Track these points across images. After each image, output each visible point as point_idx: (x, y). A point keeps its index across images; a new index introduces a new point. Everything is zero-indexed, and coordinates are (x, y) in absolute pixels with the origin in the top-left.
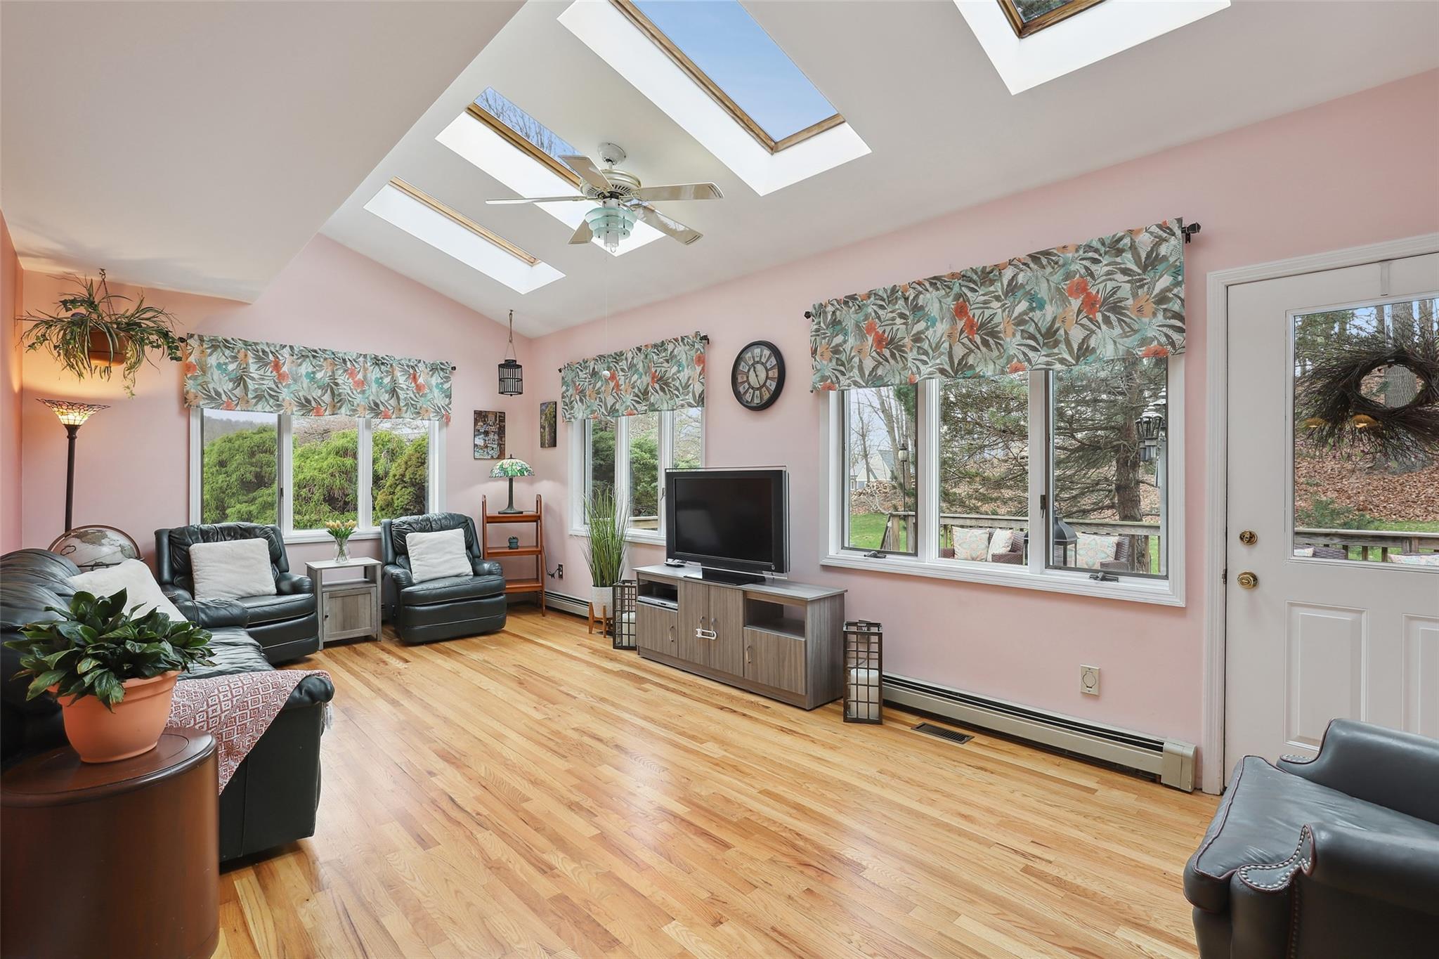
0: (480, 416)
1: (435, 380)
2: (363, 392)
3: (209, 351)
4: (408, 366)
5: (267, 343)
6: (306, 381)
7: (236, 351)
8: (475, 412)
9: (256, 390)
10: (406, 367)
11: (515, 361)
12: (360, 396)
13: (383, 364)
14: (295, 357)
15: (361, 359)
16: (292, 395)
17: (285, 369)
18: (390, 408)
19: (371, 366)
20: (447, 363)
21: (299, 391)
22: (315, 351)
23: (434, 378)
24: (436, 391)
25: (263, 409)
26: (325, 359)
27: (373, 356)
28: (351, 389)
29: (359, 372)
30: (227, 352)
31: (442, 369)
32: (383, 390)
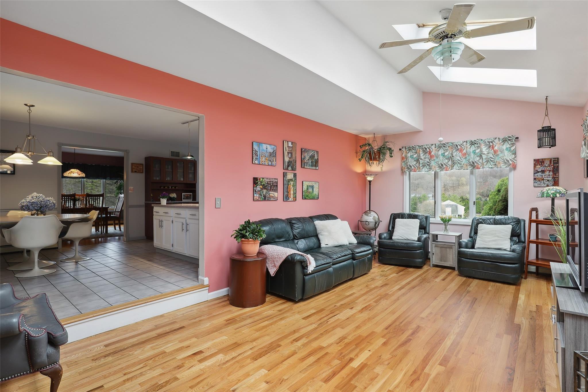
0: (538, 162)
1: (506, 145)
2: (466, 158)
3: (408, 151)
4: (489, 142)
5: (426, 145)
6: (441, 157)
7: (416, 150)
8: (534, 160)
9: (422, 163)
10: (487, 143)
11: (550, 127)
12: (465, 160)
13: (475, 143)
14: (437, 148)
15: (465, 143)
16: (436, 163)
17: (433, 153)
18: (480, 164)
19: (469, 146)
20: (512, 136)
21: (439, 161)
22: (444, 144)
23: (505, 145)
24: (506, 153)
25: (425, 170)
26: (449, 146)
27: (470, 141)
28: (460, 157)
29: (464, 149)
30: (413, 151)
31: (509, 140)
32: (476, 156)
